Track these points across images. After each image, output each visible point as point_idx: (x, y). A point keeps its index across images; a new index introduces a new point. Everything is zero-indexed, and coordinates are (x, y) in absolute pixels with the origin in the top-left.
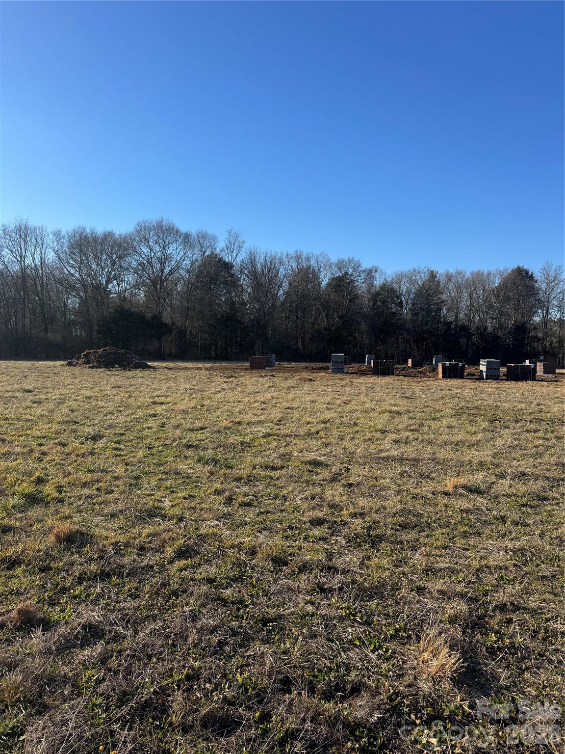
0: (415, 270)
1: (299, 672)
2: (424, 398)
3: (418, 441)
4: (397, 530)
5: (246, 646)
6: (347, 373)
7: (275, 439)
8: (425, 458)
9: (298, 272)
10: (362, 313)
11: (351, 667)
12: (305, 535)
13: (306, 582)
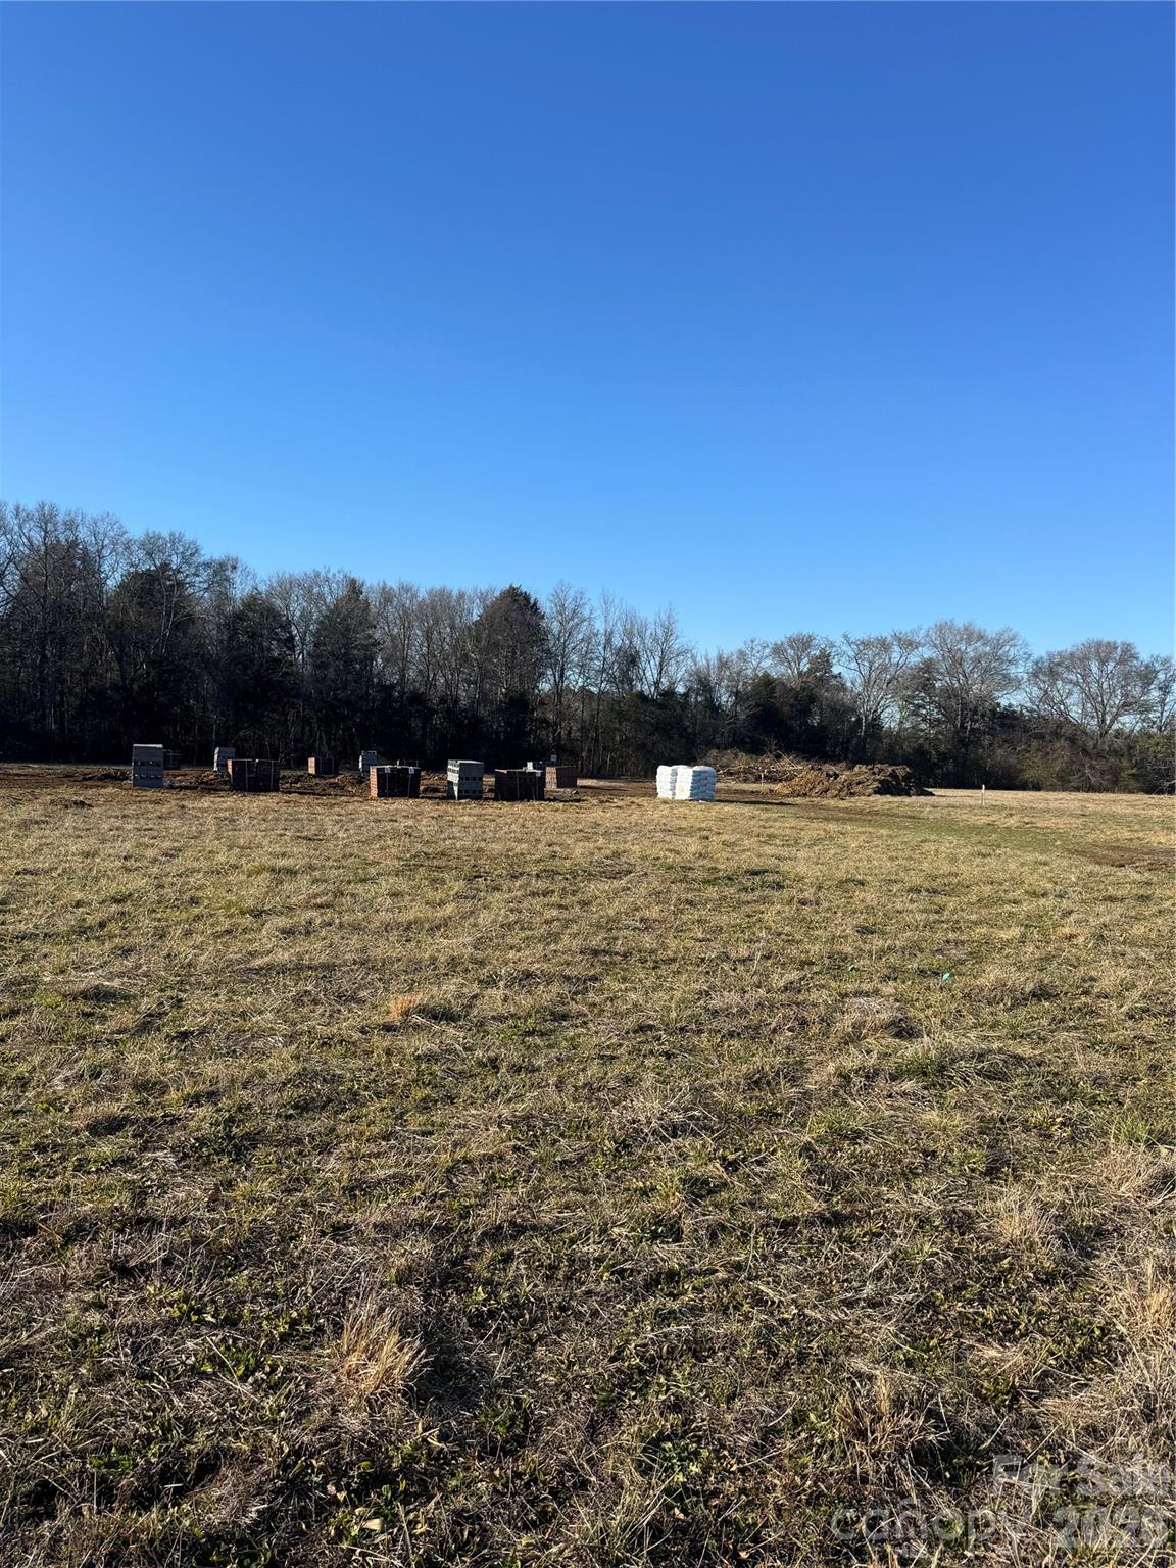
0: (318, 575)
1: (73, 1464)
2: (343, 839)
3: (333, 928)
4: (289, 1117)
6: (172, 787)
8: (345, 961)
9: (46, 553)
10: (203, 655)
11: (197, 1423)
12: (79, 1160)
13: (84, 1262)
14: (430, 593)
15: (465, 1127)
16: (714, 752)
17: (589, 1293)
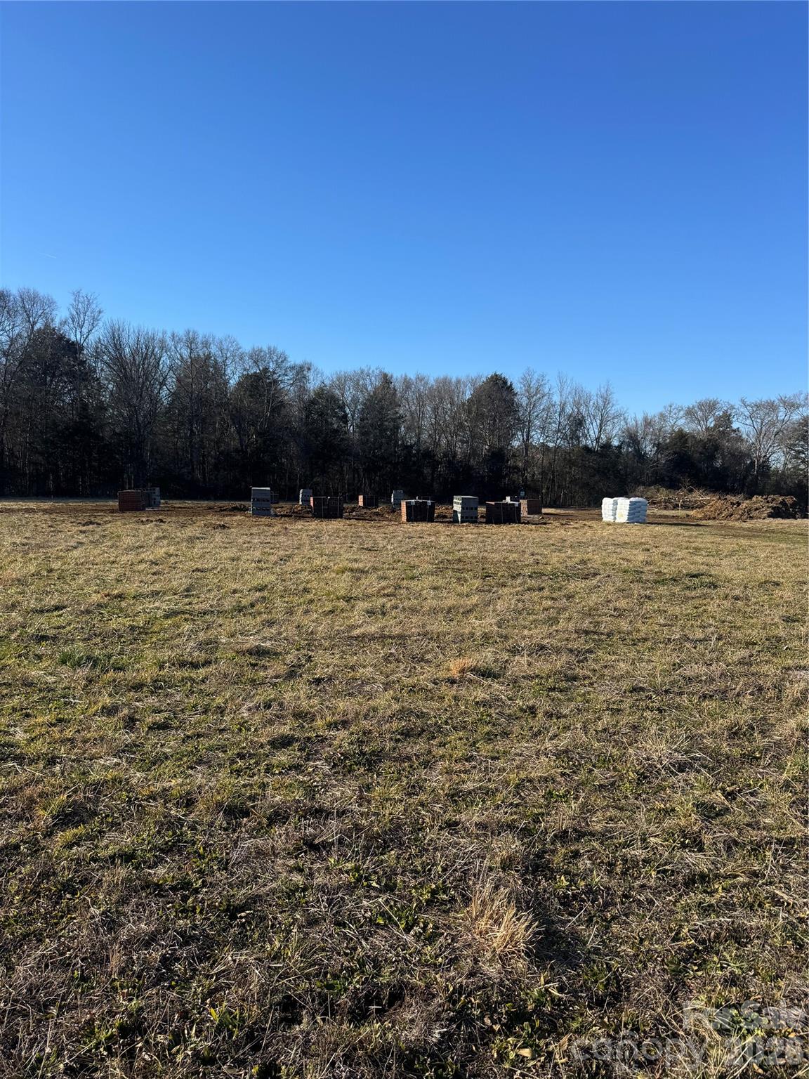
0: (362, 372)
1: (305, 985)
2: (391, 550)
3: (398, 610)
4: (398, 741)
5: (209, 958)
6: (276, 515)
7: (186, 620)
8: (413, 633)
9: (192, 363)
10: (290, 429)
11: (381, 961)
12: (267, 765)
13: (283, 838)
14: (437, 381)
15: (521, 755)
16: (641, 488)
17: (643, 886)
